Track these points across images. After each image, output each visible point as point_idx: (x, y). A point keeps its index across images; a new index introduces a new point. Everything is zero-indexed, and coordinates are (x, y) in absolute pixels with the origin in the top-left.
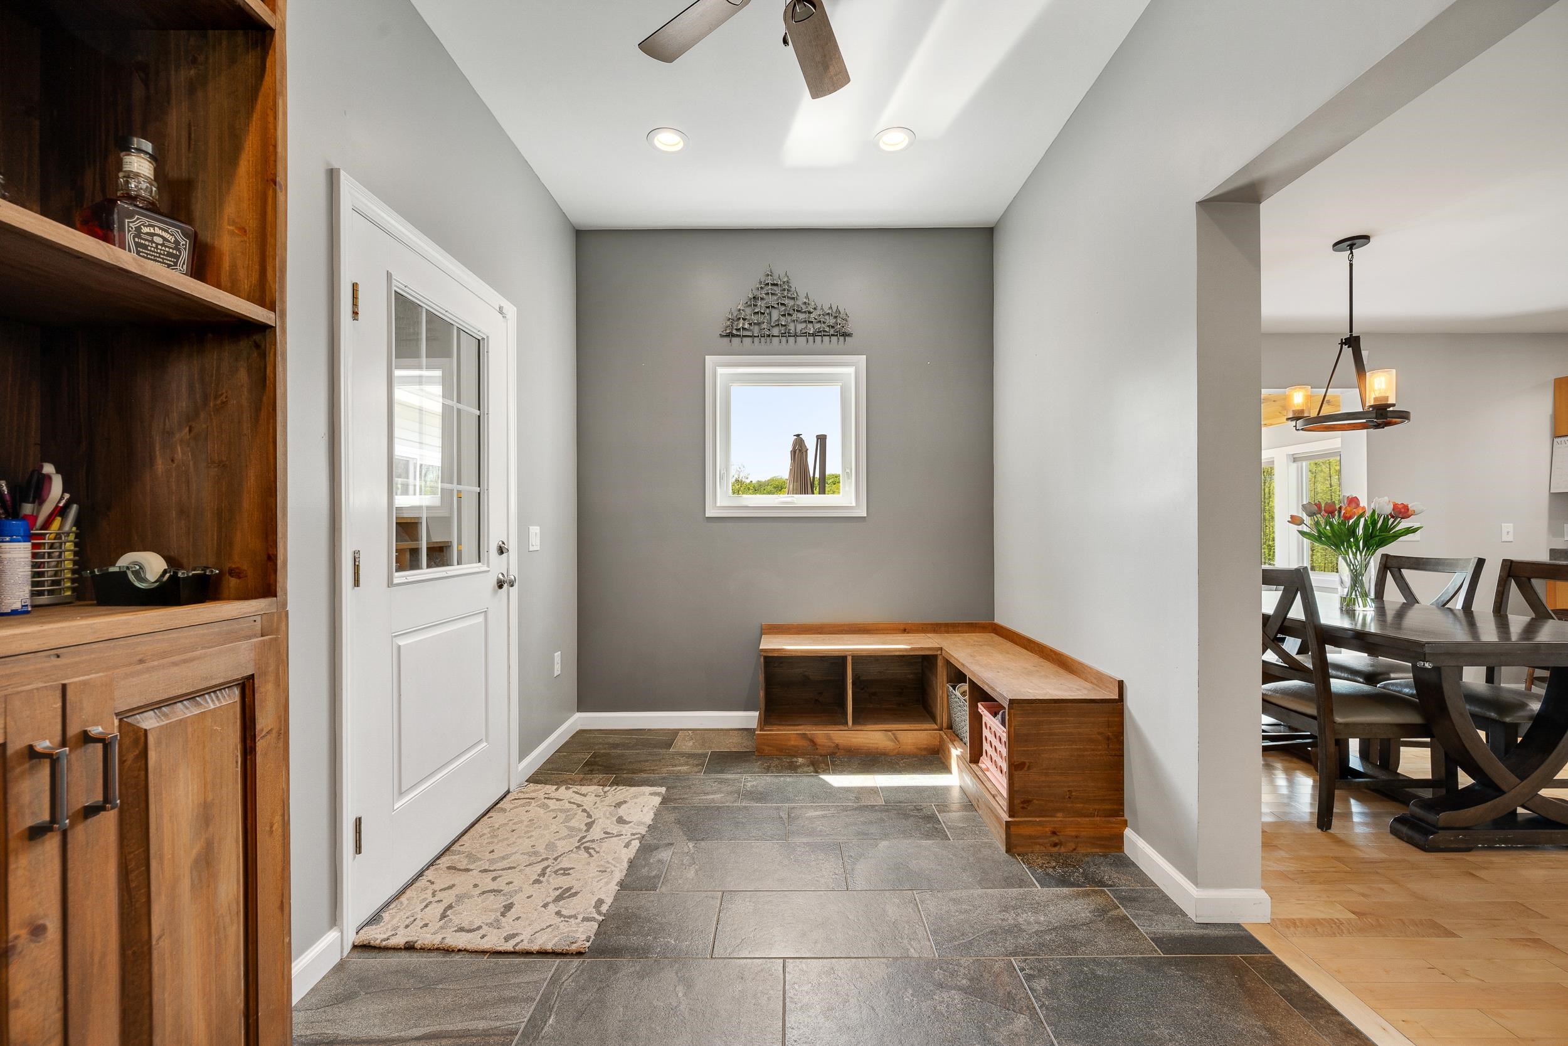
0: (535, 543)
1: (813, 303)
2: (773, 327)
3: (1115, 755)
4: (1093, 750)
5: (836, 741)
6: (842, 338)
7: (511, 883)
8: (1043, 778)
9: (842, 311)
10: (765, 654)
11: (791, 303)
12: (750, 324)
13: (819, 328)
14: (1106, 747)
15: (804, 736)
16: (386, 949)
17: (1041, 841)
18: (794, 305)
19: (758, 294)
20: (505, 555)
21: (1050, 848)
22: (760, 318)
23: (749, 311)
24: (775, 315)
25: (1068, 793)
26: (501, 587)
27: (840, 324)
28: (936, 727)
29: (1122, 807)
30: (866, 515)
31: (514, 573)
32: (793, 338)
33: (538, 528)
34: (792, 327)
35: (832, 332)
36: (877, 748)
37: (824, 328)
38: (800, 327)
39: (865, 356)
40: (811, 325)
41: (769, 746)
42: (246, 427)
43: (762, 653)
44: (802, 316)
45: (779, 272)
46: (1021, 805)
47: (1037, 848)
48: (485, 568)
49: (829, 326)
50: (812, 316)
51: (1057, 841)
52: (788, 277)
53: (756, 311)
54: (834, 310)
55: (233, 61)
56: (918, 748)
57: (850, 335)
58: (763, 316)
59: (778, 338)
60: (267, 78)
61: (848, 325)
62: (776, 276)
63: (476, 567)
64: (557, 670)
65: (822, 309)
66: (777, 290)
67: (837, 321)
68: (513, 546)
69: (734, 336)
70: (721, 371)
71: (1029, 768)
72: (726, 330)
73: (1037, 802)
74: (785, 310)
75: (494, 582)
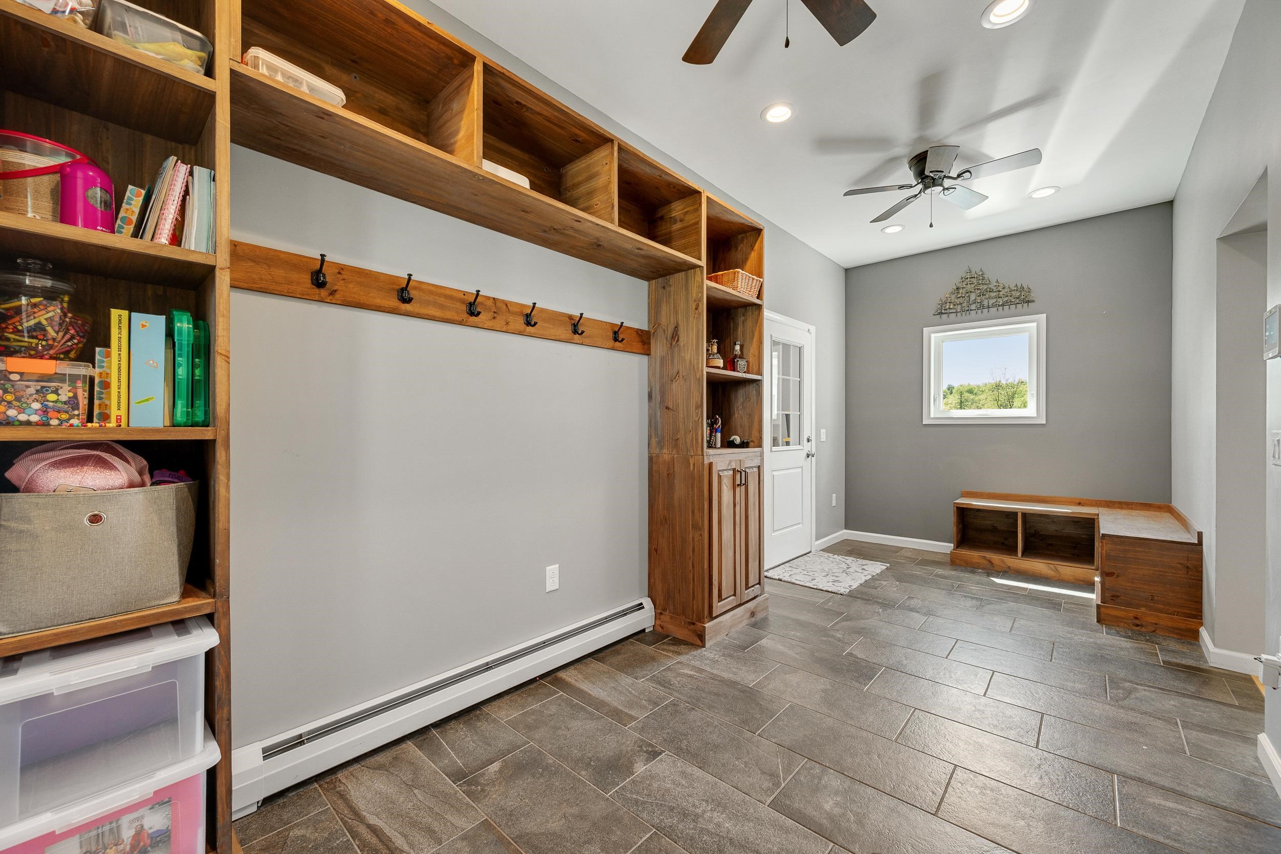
0: (823, 438)
1: (1002, 285)
2: (971, 304)
3: (1194, 579)
4: (1173, 573)
5: (1009, 565)
6: (1026, 305)
7: (814, 579)
8: (1129, 584)
9: (1025, 287)
10: (957, 506)
11: (985, 287)
12: (955, 305)
13: (1006, 301)
14: (1186, 573)
15: (984, 558)
16: (772, 579)
17: (1124, 620)
18: (987, 289)
19: (960, 285)
20: (810, 442)
21: (1132, 626)
22: (961, 300)
23: (953, 297)
24: (973, 297)
25: (1151, 597)
26: (808, 457)
27: (1023, 296)
28: (1094, 568)
29: (1200, 614)
30: (1045, 423)
31: (814, 451)
32: (987, 309)
33: (825, 430)
34: (985, 303)
35: (1017, 301)
36: (1041, 574)
37: (1010, 300)
38: (992, 301)
39: (1045, 314)
40: (1001, 299)
41: (959, 560)
42: (755, 405)
43: (955, 505)
44: (993, 294)
45: (976, 269)
46: (1111, 598)
47: (1122, 624)
48: (802, 448)
49: (1015, 298)
50: (1001, 293)
51: (1139, 623)
52: (982, 271)
53: (959, 296)
54: (1019, 287)
55: (752, 314)
56: (1075, 579)
57: (1033, 301)
58: (964, 298)
59: (975, 311)
60: (760, 317)
61: (1031, 295)
62: (973, 273)
63: (798, 447)
64: (834, 504)
65: (1009, 287)
66: (974, 280)
67: (1021, 294)
68: (813, 438)
69: (942, 313)
70: (933, 336)
71: (1117, 576)
72: (937, 311)
73: (1123, 598)
74: (980, 293)
75: (805, 454)
